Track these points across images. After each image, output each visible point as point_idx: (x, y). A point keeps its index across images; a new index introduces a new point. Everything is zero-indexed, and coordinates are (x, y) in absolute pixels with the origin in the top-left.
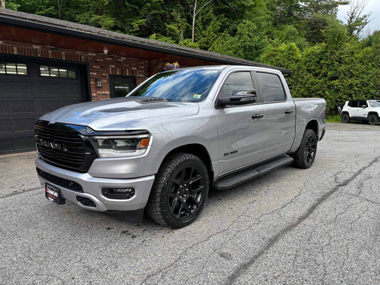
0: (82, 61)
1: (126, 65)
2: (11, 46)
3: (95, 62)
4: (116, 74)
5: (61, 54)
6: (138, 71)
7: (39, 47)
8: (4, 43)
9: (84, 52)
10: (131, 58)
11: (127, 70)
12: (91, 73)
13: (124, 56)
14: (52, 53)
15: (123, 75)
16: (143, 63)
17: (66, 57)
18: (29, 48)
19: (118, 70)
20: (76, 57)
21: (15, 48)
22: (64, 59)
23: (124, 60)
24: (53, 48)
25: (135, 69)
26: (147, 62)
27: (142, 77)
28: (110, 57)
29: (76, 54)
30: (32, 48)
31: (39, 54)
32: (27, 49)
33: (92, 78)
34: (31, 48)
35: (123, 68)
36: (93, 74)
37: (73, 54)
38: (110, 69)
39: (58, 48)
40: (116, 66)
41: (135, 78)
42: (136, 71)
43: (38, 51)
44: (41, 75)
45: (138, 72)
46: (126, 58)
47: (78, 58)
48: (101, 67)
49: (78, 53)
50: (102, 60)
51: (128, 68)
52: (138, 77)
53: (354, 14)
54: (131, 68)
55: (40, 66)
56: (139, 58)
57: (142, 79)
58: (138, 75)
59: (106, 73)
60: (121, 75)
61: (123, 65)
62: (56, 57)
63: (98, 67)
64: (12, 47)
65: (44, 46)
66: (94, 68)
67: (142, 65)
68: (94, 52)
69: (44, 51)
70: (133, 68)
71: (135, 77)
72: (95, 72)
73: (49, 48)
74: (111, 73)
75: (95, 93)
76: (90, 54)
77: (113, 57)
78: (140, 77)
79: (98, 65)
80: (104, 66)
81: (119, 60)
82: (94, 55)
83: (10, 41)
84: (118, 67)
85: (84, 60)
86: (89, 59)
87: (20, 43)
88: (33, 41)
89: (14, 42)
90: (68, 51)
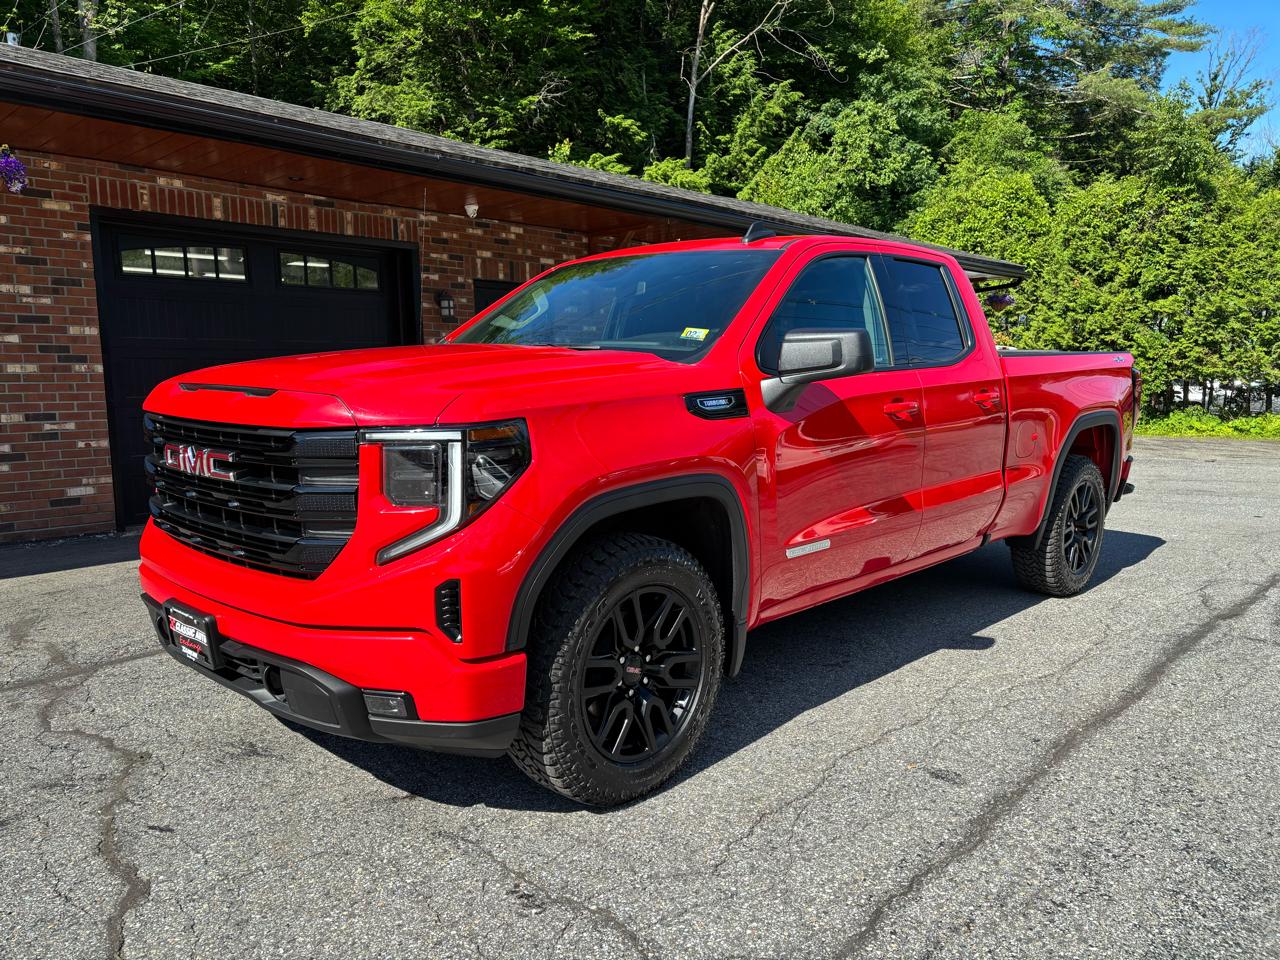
0: (400, 239)
1: (524, 252)
2: (205, 194)
3: (434, 240)
4: (494, 279)
5: (342, 218)
7: (283, 197)
8: (187, 185)
9: (404, 210)
10: (539, 229)
11: (527, 265)
12: (423, 276)
13: (517, 224)
14: (319, 213)
15: (515, 280)
16: (573, 244)
17: (356, 229)
18: (254, 199)
19: (501, 265)
21: (217, 202)
22: (350, 232)
23: (517, 235)
24: (321, 201)
25: (550, 261)
26: (585, 240)
28: (482, 226)
29: (382, 218)
30: (262, 200)
31: (283, 219)
32: (251, 203)
33: (427, 290)
34: (259, 199)
35: (515, 261)
36: (428, 278)
37: (376, 218)
38: (479, 261)
39: (335, 201)
40: (494, 254)
43: (280, 209)
46: (524, 230)
47: (389, 230)
48: (451, 257)
49: (390, 213)
50: (455, 236)
51: (528, 259)
53: (1220, 78)
54: (539, 261)
55: (282, 254)
56: (563, 230)
59: (468, 276)
60: (509, 280)
61: (516, 251)
62: (327, 227)
63: (445, 257)
64: (209, 199)
65: (295, 196)
66: (433, 261)
67: (570, 251)
68: (432, 211)
69: (297, 208)
70: (544, 261)
72: (435, 272)
73: (310, 199)
74: (479, 276)
75: (435, 336)
76: (423, 217)
77: (487, 226)
79: (444, 251)
80: (461, 253)
81: (504, 235)
82: (434, 218)
83: (203, 179)
84: (501, 255)
85: (406, 235)
86: (421, 231)
87: (230, 186)
88: (268, 178)
89: (217, 183)
90: (361, 209)
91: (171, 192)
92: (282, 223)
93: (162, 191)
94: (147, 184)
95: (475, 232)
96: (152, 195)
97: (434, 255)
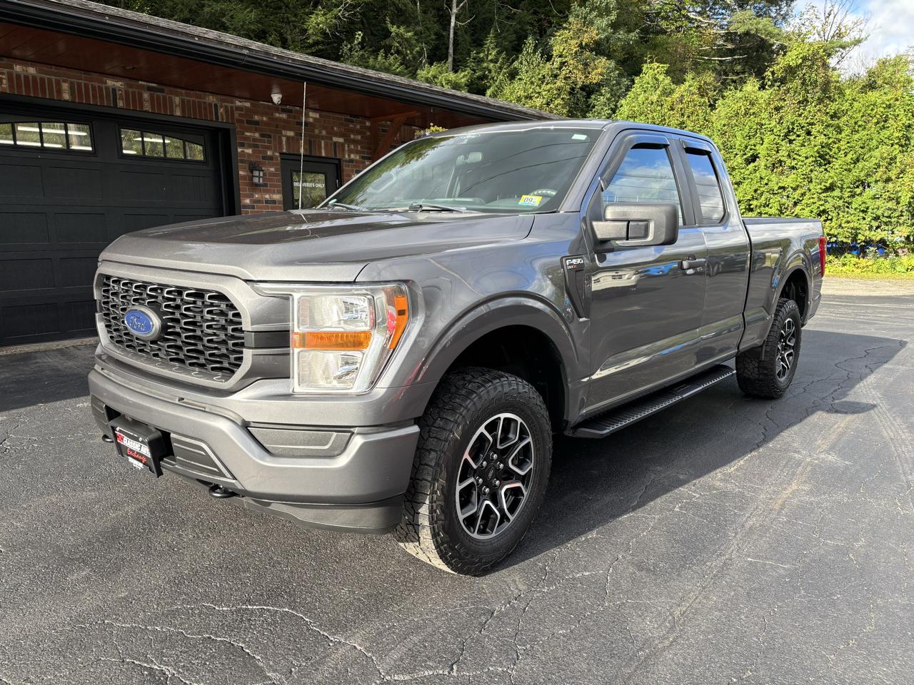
0: (220, 120)
1: (320, 133)
2: (56, 80)
3: (248, 122)
4: (296, 153)
5: (171, 101)
6: (346, 145)
7: (120, 83)
8: (39, 71)
9: (223, 97)
10: (331, 115)
11: (323, 142)
12: (239, 150)
13: (316, 110)
14: (152, 97)
15: (313, 154)
16: (358, 127)
17: (183, 111)
18: (96, 84)
19: (302, 142)
20: (205, 109)
21: (65, 86)
22: (178, 113)
23: (315, 119)
24: (153, 87)
25: (341, 140)
26: (368, 124)
27: (357, 161)
28: (284, 111)
29: (205, 103)
30: (104, 86)
31: (121, 102)
32: (94, 88)
33: (242, 161)
34: (100, 85)
35: (312, 139)
36: (243, 151)
37: (199, 102)
38: (284, 139)
39: (164, 87)
40: (296, 134)
41: (340, 162)
42: (342, 145)
43: (118, 93)
44: (125, 152)
45: (346, 148)
46: (320, 115)
47: (211, 113)
48: (262, 135)
49: (211, 99)
50: (265, 119)
51: (323, 138)
52: (346, 161)
54: (332, 139)
55: (122, 130)
56: (351, 116)
57: (355, 166)
58: (347, 156)
59: (275, 151)
60: (308, 154)
61: (315, 132)
62: (159, 109)
63: (257, 135)
64: (58, 84)
65: (132, 82)
66: (247, 138)
67: (358, 132)
68: (246, 99)
69: (133, 93)
70: (335, 139)
71: (339, 160)
72: (249, 146)
73: (144, 86)
74: (284, 151)
75: (249, 197)
76: (238, 103)
77: (290, 111)
78: (351, 161)
79: (256, 130)
80: (270, 133)
82: (248, 104)
83: (53, 67)
85: (225, 117)
86: (236, 114)
87: (76, 73)
88: (107, 68)
89: (64, 71)
90: (187, 95)
91: (26, 77)
92: (121, 104)
93: (18, 76)
94: (5, 71)
95: (281, 116)
96: (10, 79)
97: (248, 134)
